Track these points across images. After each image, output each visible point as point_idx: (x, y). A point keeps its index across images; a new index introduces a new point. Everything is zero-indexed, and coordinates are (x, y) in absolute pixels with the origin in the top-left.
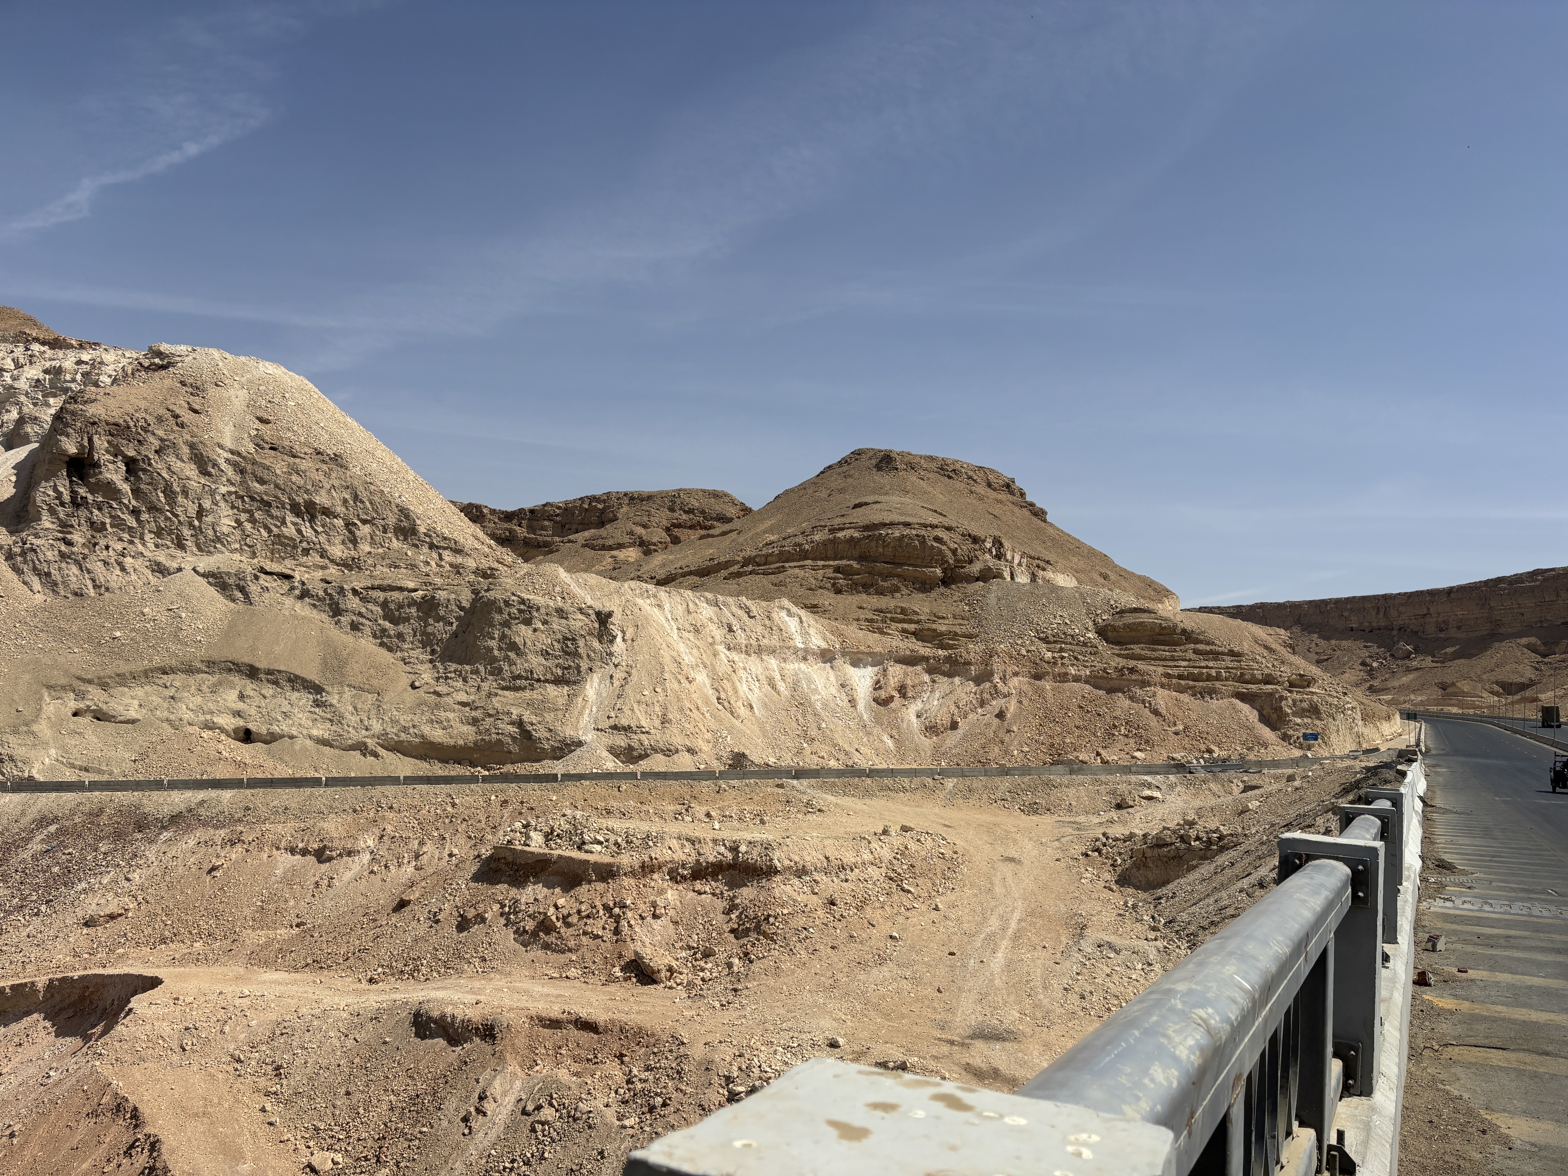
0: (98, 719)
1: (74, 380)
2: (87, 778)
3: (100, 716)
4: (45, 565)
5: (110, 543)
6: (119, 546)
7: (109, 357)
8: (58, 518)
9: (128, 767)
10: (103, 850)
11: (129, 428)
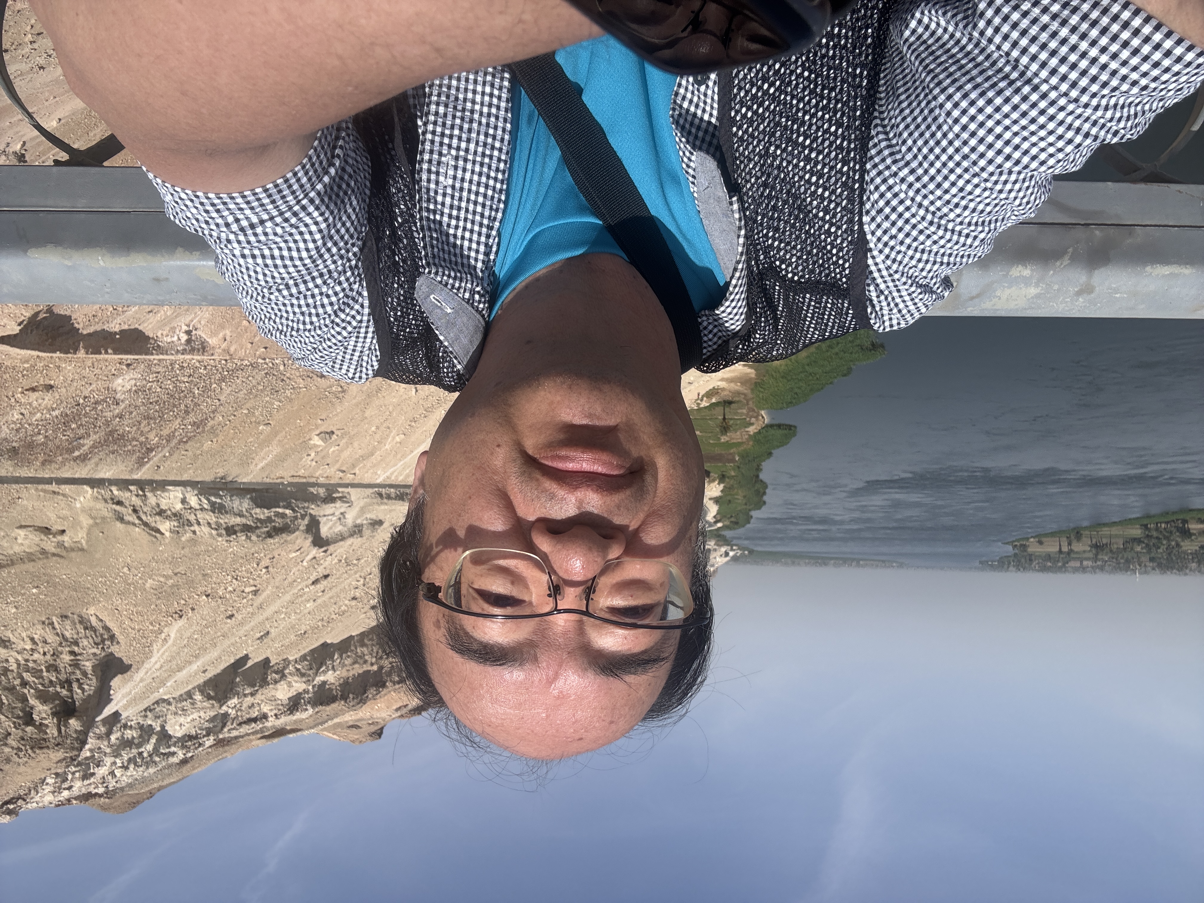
0: (47, 528)
1: (73, 773)
2: (54, 487)
3: (46, 530)
4: (88, 635)
5: (42, 657)
6: (36, 656)
7: (49, 798)
8: (80, 669)
9: (24, 494)
10: (41, 436)
11: (32, 748)
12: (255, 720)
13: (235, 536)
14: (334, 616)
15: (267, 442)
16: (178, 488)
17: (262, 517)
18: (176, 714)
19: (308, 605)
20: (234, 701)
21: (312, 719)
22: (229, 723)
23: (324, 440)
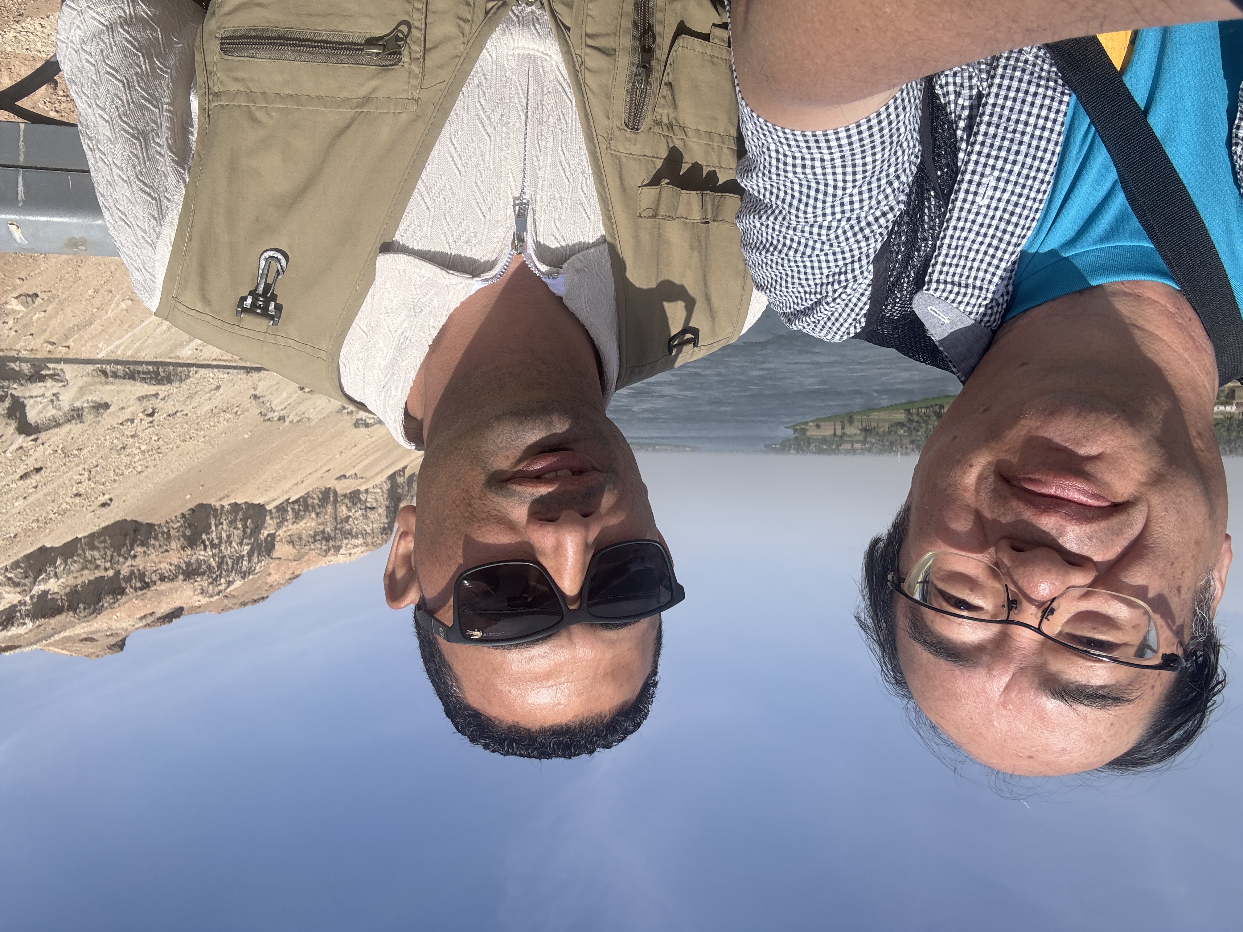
14: (52, 516)
19: (17, 504)
21: (33, 633)
23: (25, 304)
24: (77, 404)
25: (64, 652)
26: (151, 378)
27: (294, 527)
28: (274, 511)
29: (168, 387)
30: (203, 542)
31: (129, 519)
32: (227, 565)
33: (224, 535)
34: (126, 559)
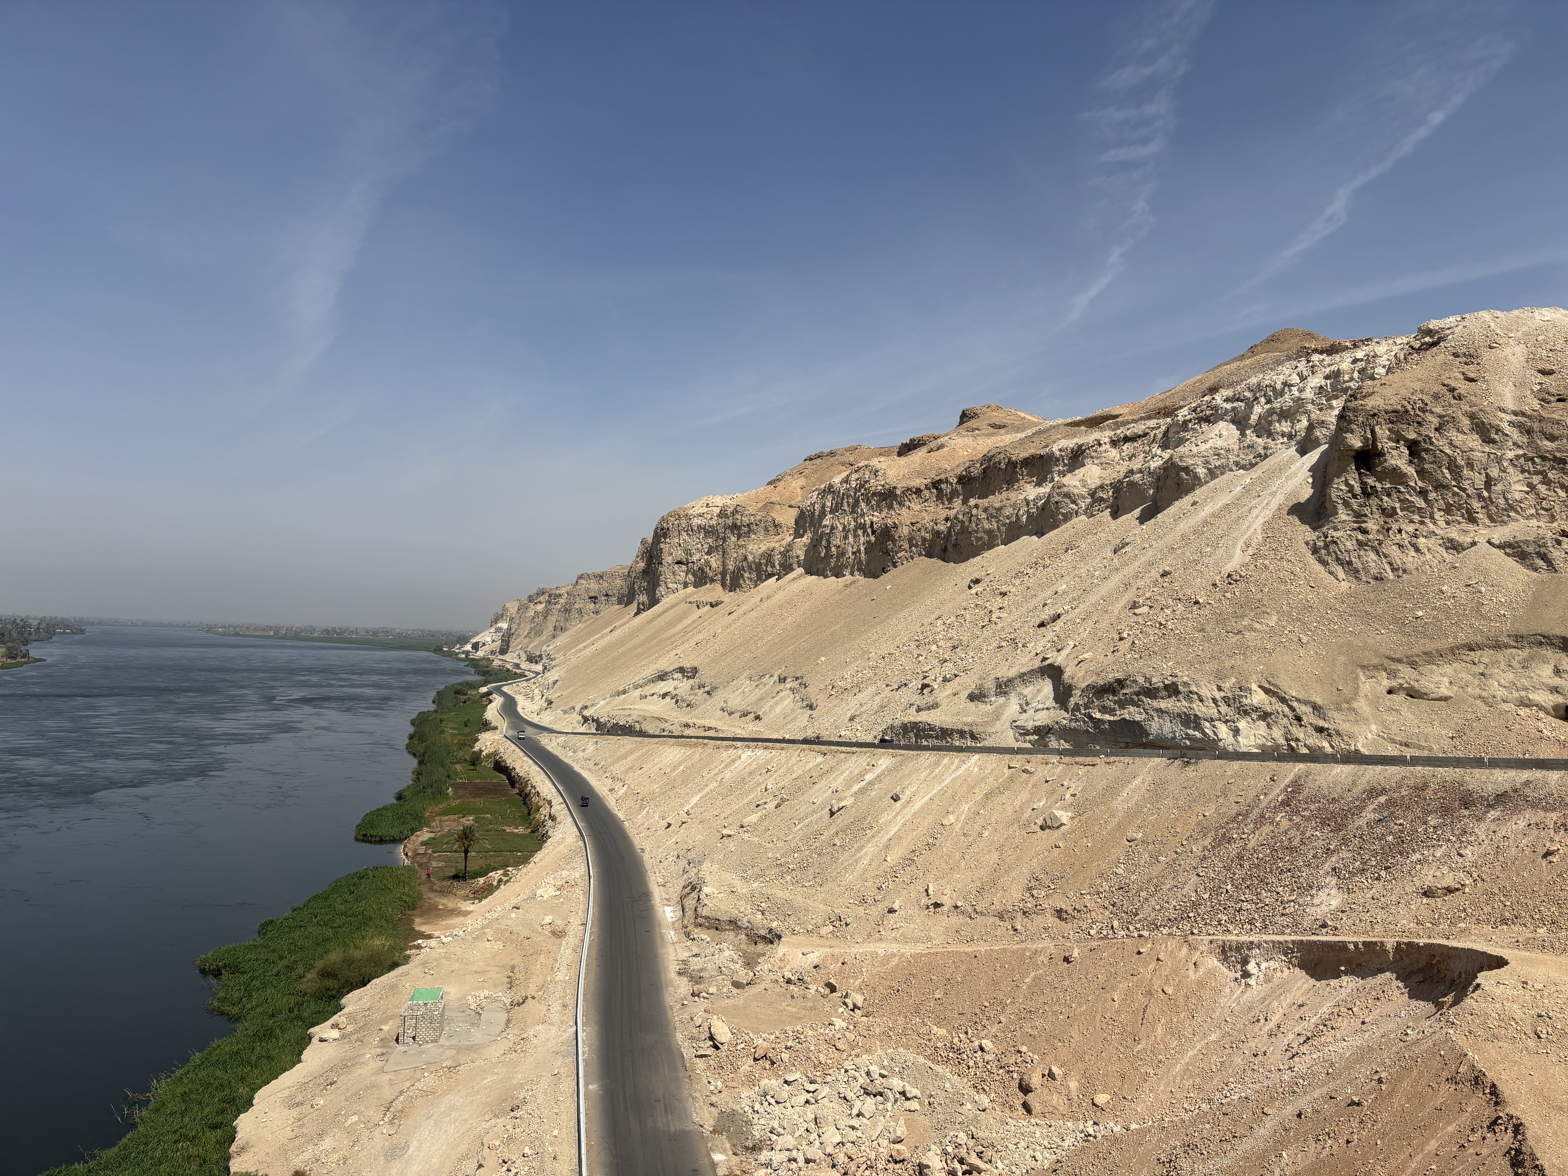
0: (1412, 697)
1: (1352, 379)
2: (1408, 753)
3: (1413, 694)
4: (1345, 554)
5: (1403, 526)
6: (1411, 528)
7: (1381, 349)
8: (1352, 510)
9: (1446, 743)
10: (1432, 823)
11: (1407, 411)
12: (1127, 439)
13: (1167, 682)
14: (1030, 571)
15: (1132, 814)
16: (1246, 750)
17: (1132, 709)
18: (1228, 450)
19: (1064, 586)
20: (1155, 464)
21: (1053, 438)
22: (1160, 436)
23: (1054, 818)
24: (1002, 700)
25: (1023, 415)
26: (924, 730)
27: (772, 545)
28: (795, 566)
29: (906, 720)
30: (874, 532)
31: (952, 564)
32: (848, 502)
33: (851, 539)
34: (956, 518)
